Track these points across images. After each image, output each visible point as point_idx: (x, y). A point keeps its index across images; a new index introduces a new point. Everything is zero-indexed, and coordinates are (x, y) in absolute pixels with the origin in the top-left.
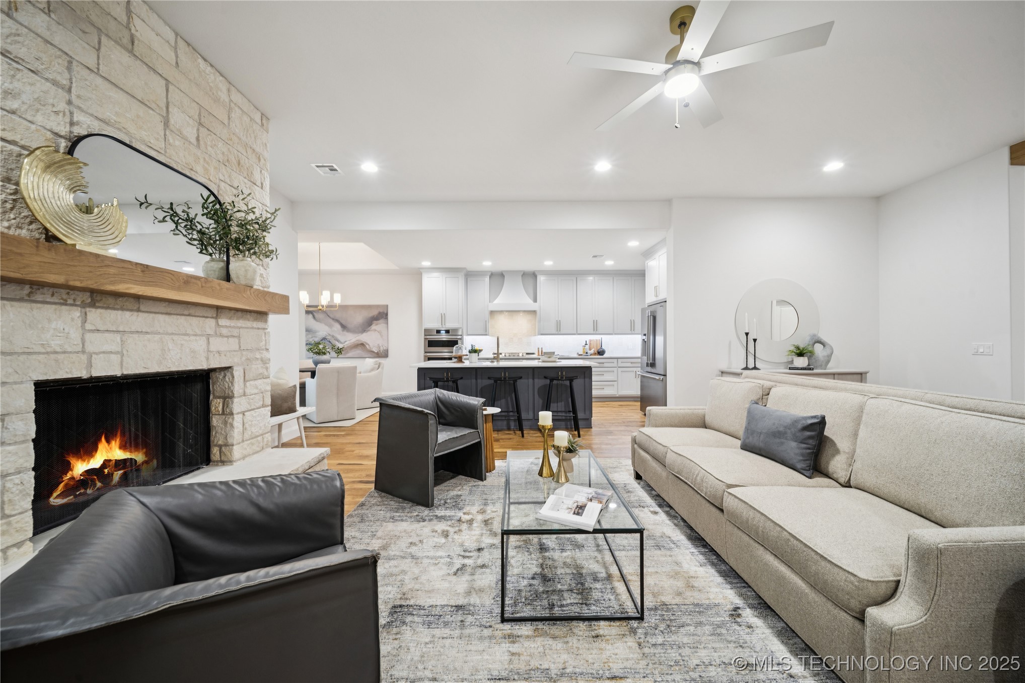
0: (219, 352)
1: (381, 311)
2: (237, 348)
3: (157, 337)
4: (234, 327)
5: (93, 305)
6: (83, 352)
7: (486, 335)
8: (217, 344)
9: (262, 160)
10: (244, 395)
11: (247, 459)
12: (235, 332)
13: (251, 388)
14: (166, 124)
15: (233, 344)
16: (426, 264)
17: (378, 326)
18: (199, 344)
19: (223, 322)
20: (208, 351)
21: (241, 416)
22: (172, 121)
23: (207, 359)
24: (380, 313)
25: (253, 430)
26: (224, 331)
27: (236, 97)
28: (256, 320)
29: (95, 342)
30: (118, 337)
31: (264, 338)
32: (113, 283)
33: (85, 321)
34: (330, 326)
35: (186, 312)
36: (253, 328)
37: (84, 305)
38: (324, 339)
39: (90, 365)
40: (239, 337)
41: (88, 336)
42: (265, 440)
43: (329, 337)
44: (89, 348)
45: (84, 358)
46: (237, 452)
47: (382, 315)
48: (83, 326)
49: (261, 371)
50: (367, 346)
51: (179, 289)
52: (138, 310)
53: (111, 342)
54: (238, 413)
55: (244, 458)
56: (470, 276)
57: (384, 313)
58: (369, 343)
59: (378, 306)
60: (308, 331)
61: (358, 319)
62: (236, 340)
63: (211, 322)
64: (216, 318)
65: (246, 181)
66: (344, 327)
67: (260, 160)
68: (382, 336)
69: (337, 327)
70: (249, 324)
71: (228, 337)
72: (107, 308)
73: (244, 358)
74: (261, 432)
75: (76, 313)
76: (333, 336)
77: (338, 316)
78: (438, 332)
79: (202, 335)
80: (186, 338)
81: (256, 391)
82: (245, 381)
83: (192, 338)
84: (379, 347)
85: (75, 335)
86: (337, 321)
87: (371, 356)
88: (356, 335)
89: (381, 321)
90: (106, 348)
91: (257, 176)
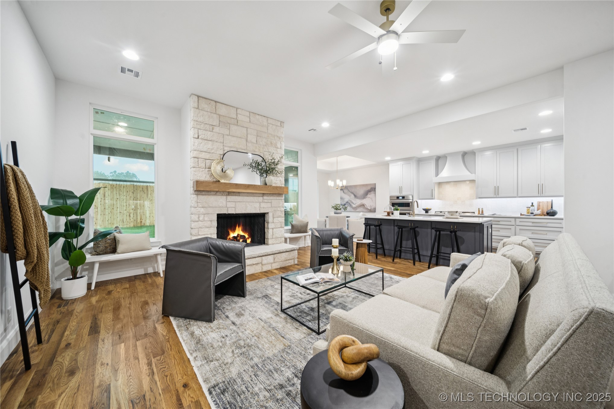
0: (264, 208)
1: (372, 187)
2: (270, 206)
3: (244, 203)
4: (269, 199)
5: (228, 195)
6: (226, 207)
7: (433, 199)
8: (263, 205)
9: (281, 138)
10: (273, 222)
11: (274, 245)
12: (270, 201)
13: (276, 220)
14: (247, 141)
15: (269, 205)
16: (388, 158)
17: (371, 195)
18: (257, 205)
19: (265, 198)
20: (260, 207)
21: (272, 229)
22: (248, 139)
23: (260, 210)
24: (371, 188)
25: (277, 235)
26: (266, 201)
27: (270, 121)
28: (278, 196)
29: (229, 205)
30: (234, 203)
31: (281, 203)
32: (229, 189)
33: (227, 199)
34: (350, 196)
35: (253, 195)
36: (277, 199)
37: (227, 195)
38: (347, 202)
39: (228, 210)
40: (271, 203)
41: (227, 203)
42: (282, 240)
43: (349, 202)
44: (228, 206)
45: (226, 208)
46: (270, 241)
47: (373, 189)
48: (226, 201)
49: (280, 215)
50: (365, 206)
51: (246, 189)
52: (239, 196)
53: (232, 205)
54: (271, 229)
55: (273, 244)
56: (420, 161)
57: (373, 188)
58: (366, 204)
59: (370, 184)
60: (341, 198)
61: (361, 192)
62: (270, 204)
63: (261, 198)
64: (263, 196)
65: (274, 148)
66: (355, 196)
67: (280, 139)
68: (372, 201)
69: (353, 196)
70: (275, 198)
71: (267, 203)
72: (232, 196)
73: (273, 210)
74: (280, 236)
75: (225, 197)
76: (351, 201)
77: (353, 190)
78: (398, 198)
79: (258, 202)
80: (253, 203)
81: (278, 222)
82: (273, 218)
83: (255, 203)
84: (371, 207)
85: (224, 202)
86: (353, 193)
87: (367, 211)
88: (360, 200)
89: (372, 192)
90: (231, 206)
91: (279, 146)
